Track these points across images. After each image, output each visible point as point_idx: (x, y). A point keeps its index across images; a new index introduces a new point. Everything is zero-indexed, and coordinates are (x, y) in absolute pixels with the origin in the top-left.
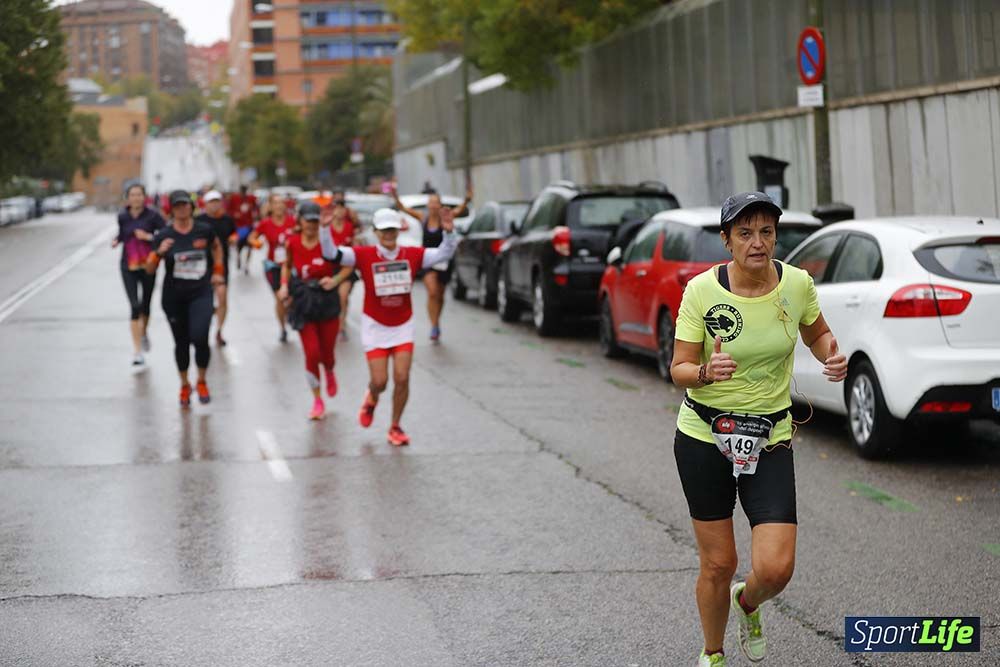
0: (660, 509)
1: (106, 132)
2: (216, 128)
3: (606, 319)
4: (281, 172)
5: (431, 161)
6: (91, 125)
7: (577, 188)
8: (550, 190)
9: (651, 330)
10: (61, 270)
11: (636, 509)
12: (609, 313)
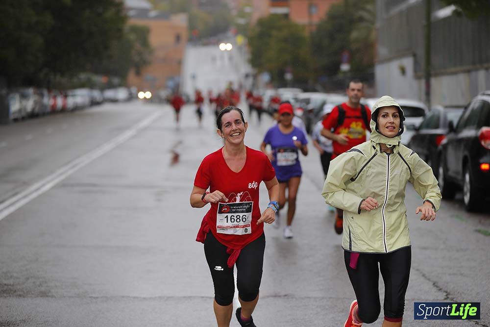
1: (155, 40)
2: (240, 40)
4: (289, 76)
6: (143, 34)
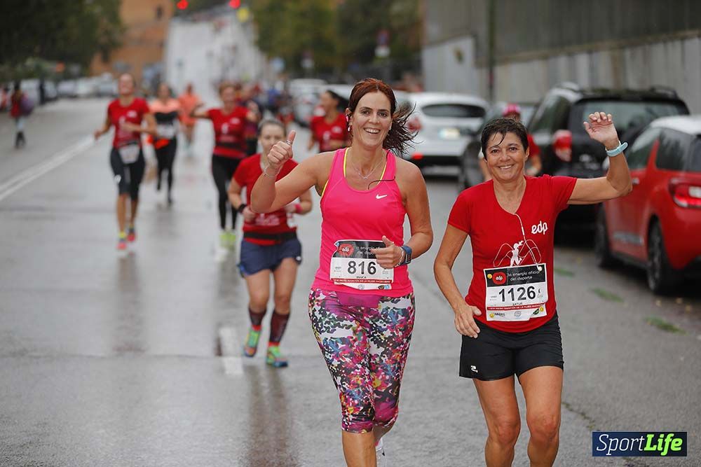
0: (605, 420)
1: (127, 15)
2: (244, 14)
3: (601, 228)
4: (308, 64)
5: (460, 57)
7: (581, 91)
8: (557, 92)
9: (642, 241)
10: (61, 159)
11: (580, 419)
12: (605, 223)
